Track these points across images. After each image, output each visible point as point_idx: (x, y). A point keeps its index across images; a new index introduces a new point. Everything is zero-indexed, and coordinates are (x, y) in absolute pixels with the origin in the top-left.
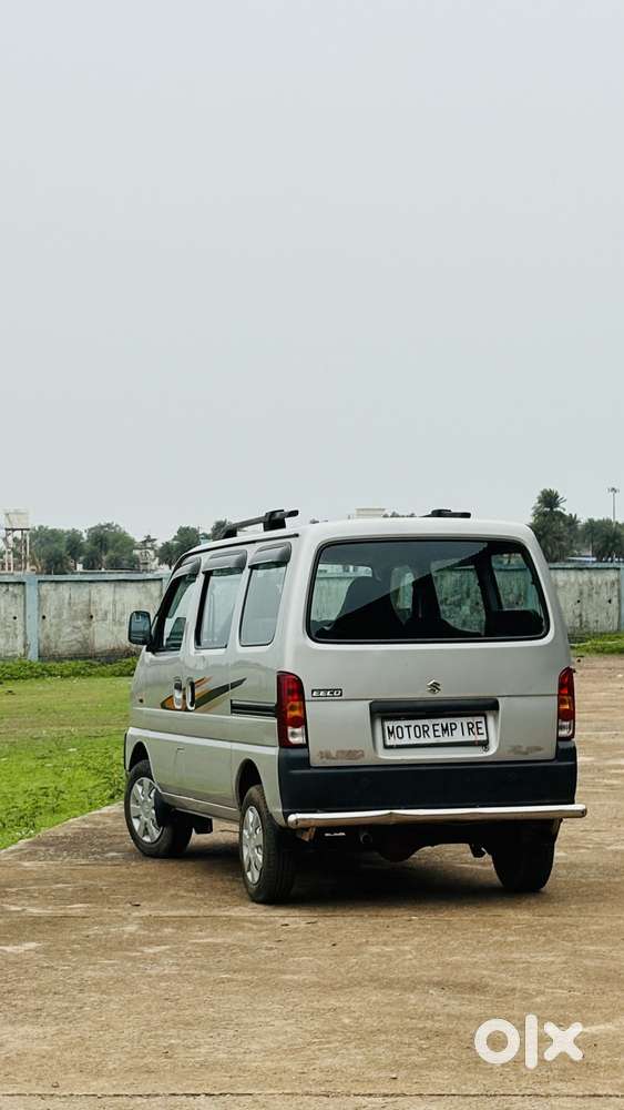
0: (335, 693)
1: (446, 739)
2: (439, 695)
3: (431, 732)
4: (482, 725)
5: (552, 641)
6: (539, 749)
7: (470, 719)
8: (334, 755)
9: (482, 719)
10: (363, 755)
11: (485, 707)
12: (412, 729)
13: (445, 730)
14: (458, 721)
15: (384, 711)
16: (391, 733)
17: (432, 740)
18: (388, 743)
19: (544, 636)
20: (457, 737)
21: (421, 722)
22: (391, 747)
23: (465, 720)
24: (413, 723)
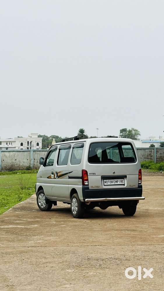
0: (94, 174)
1: (116, 184)
2: (115, 174)
3: (113, 182)
4: (123, 181)
5: (137, 163)
6: (135, 186)
7: (121, 180)
8: (94, 187)
9: (123, 180)
10: (100, 187)
11: (124, 177)
12: (109, 182)
13: (116, 182)
14: (118, 180)
15: (104, 178)
16: (105, 182)
17: (114, 184)
18: (105, 184)
19: (136, 162)
20: (119, 183)
22: (105, 185)
23: (120, 180)
24: (110, 180)
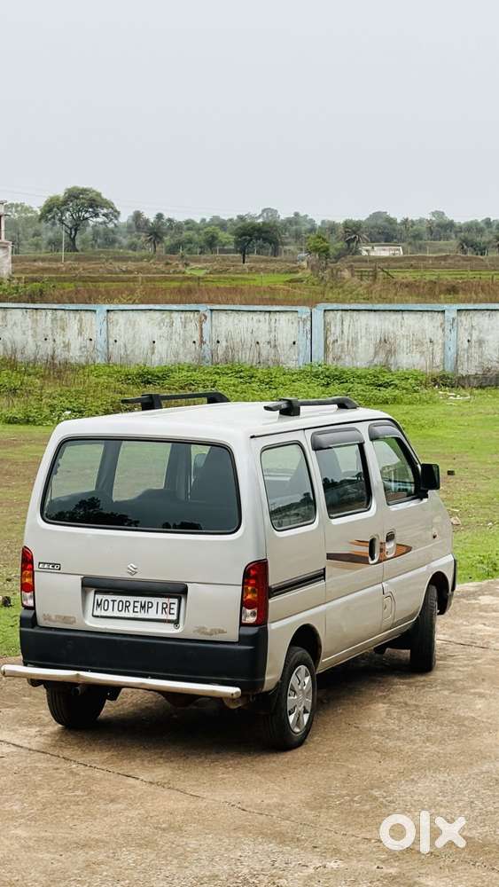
0: (55, 567)
2: (136, 577)
3: (131, 608)
4: (175, 607)
6: (222, 632)
7: (166, 600)
8: (53, 618)
9: (176, 601)
10: (75, 622)
11: (178, 591)
12: (116, 603)
13: (143, 607)
14: (154, 600)
15: (94, 585)
16: (99, 605)
17: (131, 615)
18: (96, 613)
20: (152, 614)
21: (124, 598)
22: (98, 617)
23: (161, 600)
24: (118, 598)
